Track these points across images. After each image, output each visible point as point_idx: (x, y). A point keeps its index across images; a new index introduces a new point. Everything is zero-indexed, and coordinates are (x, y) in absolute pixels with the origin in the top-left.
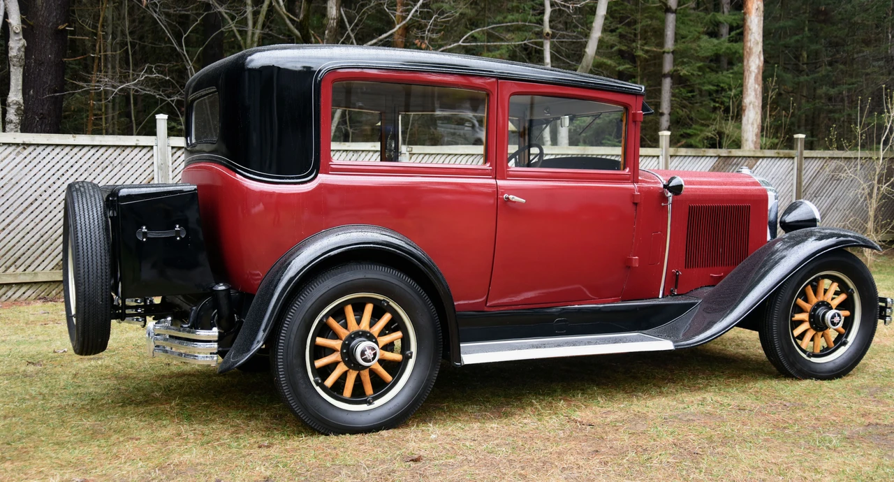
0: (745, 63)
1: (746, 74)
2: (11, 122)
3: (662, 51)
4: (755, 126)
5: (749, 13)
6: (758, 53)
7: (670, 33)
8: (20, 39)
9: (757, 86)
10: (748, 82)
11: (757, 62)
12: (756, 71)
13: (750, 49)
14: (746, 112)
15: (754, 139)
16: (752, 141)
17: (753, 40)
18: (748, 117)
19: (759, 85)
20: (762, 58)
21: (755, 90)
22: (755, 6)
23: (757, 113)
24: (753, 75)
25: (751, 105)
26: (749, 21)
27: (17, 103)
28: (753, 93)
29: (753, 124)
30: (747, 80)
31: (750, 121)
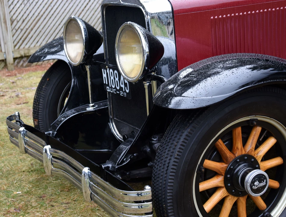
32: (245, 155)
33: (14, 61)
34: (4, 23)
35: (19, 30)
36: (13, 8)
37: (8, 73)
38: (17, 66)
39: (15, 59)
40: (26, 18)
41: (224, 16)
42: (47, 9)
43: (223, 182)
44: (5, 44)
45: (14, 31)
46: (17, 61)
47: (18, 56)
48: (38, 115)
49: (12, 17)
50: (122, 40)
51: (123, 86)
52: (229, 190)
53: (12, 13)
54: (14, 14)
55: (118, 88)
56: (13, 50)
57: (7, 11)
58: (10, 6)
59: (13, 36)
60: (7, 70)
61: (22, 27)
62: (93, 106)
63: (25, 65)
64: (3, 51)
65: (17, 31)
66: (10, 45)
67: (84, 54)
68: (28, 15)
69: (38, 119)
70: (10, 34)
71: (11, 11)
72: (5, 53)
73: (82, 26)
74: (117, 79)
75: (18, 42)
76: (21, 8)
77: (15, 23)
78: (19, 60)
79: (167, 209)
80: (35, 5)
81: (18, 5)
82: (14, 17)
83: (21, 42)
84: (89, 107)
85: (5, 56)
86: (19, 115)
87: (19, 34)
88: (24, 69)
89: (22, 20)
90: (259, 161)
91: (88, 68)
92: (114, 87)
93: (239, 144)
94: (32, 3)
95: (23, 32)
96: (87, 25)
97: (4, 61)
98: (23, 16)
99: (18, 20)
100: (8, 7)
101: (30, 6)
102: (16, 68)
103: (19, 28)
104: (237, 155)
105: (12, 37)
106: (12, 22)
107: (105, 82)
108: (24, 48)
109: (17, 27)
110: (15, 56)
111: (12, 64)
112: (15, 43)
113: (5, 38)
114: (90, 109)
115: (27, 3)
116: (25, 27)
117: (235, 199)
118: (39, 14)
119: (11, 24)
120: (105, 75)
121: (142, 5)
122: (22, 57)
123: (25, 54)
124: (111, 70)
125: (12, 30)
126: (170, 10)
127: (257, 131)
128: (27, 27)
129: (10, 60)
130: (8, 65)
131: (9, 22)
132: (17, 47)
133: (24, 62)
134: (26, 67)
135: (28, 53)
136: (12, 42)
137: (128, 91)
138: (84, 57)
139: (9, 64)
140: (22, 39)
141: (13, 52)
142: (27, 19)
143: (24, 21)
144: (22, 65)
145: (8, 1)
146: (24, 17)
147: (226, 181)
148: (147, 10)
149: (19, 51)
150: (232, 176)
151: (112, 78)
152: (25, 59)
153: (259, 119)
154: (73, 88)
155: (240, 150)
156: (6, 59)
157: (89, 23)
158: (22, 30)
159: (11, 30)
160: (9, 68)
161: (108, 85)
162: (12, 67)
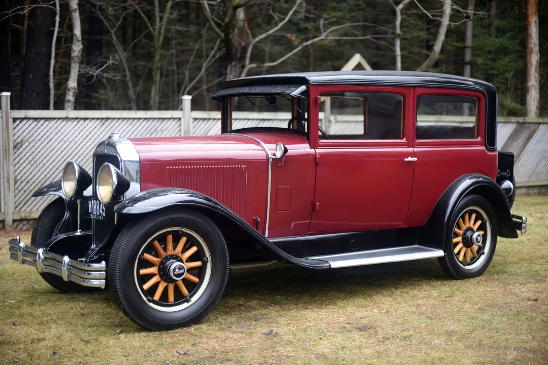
0: (528, 58)
1: (529, 65)
2: (69, 101)
3: (463, 46)
4: (536, 101)
5: (531, 24)
6: (536, 52)
7: (469, 34)
8: (80, 45)
9: (536, 74)
10: (531, 71)
11: (536, 58)
12: (536, 64)
13: (532, 49)
14: (530, 92)
15: (535, 110)
16: (534, 112)
17: (533, 43)
18: (531, 95)
19: (537, 73)
20: (539, 55)
21: (535, 77)
22: (534, 20)
23: (537, 93)
24: (534, 67)
25: (533, 87)
26: (530, 30)
27: (74, 88)
28: (534, 79)
29: (534, 100)
30: (530, 70)
31: (533, 98)
32: (174, 255)
33: (13, 223)
34: (7, 181)
35: (22, 191)
36: (19, 168)
37: (4, 235)
38: (16, 228)
39: (14, 221)
40: (31, 179)
41: (177, 167)
42: (54, 173)
43: (157, 271)
44: (5, 203)
45: (17, 191)
46: (16, 224)
47: (18, 218)
48: (35, 240)
49: (16, 177)
50: (102, 176)
51: (101, 212)
52: (161, 276)
53: (17, 173)
54: (19, 174)
55: (98, 214)
56: (14, 211)
57: (12, 170)
58: (16, 165)
59: (15, 197)
60: (4, 232)
61: (25, 188)
62: (80, 232)
63: (24, 228)
64: (3, 211)
65: (19, 191)
66: (11, 206)
67: (75, 189)
68: (34, 176)
69: (35, 244)
70: (12, 194)
71: (16, 171)
72: (4, 213)
73: (77, 168)
74: (98, 207)
75: (20, 204)
76: (26, 169)
77: (19, 183)
78: (18, 223)
79: (116, 279)
80: (42, 167)
81: (24, 165)
82: (18, 178)
83: (22, 203)
84: (77, 232)
85: (4, 216)
86: (20, 239)
87: (22, 195)
88: (23, 233)
89: (26, 181)
90: (180, 255)
91: (78, 201)
92: (95, 214)
93: (170, 246)
94: (39, 164)
95: (26, 193)
96: (81, 168)
97: (3, 222)
98: (28, 176)
99: (23, 180)
100: (13, 165)
101: (36, 167)
102: (14, 231)
103: (22, 188)
104: (168, 254)
105: (13, 197)
106: (16, 183)
107: (90, 211)
108: (25, 210)
109: (20, 188)
110: (15, 218)
111: (10, 226)
112: (17, 204)
113: (6, 197)
114: (78, 233)
115: (33, 164)
116: (28, 188)
117: (166, 284)
118: (46, 176)
119: (15, 184)
120: (90, 206)
121: (118, 154)
122: (21, 220)
123: (25, 217)
124: (95, 201)
125: (15, 191)
126: (139, 160)
127: (184, 239)
128: (31, 188)
129: (9, 221)
130: (7, 227)
131: (12, 182)
132: (18, 209)
133: (24, 225)
134: (25, 231)
135: (29, 216)
136: (14, 203)
137: (104, 215)
138: (76, 191)
139: (8, 225)
140: (25, 201)
141: (13, 213)
142: (32, 181)
143: (28, 182)
144: (21, 228)
145: (14, 160)
146: (29, 178)
147: (159, 270)
148: (122, 158)
149: (20, 213)
150: (164, 266)
151: (95, 207)
152: (25, 222)
153: (184, 230)
154: (64, 221)
155: (170, 251)
156: (4, 220)
157: (84, 167)
158: (25, 191)
159: (13, 190)
160: (6, 230)
161: (92, 213)
162: (11, 229)
